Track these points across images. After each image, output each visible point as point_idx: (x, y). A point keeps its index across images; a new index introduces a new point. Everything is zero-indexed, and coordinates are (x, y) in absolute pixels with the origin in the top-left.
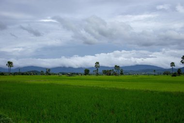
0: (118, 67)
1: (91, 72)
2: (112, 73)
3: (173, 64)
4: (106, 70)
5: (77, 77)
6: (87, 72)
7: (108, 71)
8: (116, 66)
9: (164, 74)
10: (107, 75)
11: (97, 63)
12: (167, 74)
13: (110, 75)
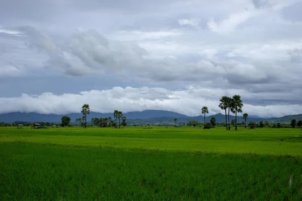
0: (120, 113)
1: (72, 121)
2: (108, 124)
3: (205, 109)
4: (99, 117)
5: (50, 129)
6: (66, 121)
7: (101, 121)
8: (116, 112)
9: (189, 125)
10: (101, 126)
11: (86, 106)
12: (194, 125)
13: (105, 126)
